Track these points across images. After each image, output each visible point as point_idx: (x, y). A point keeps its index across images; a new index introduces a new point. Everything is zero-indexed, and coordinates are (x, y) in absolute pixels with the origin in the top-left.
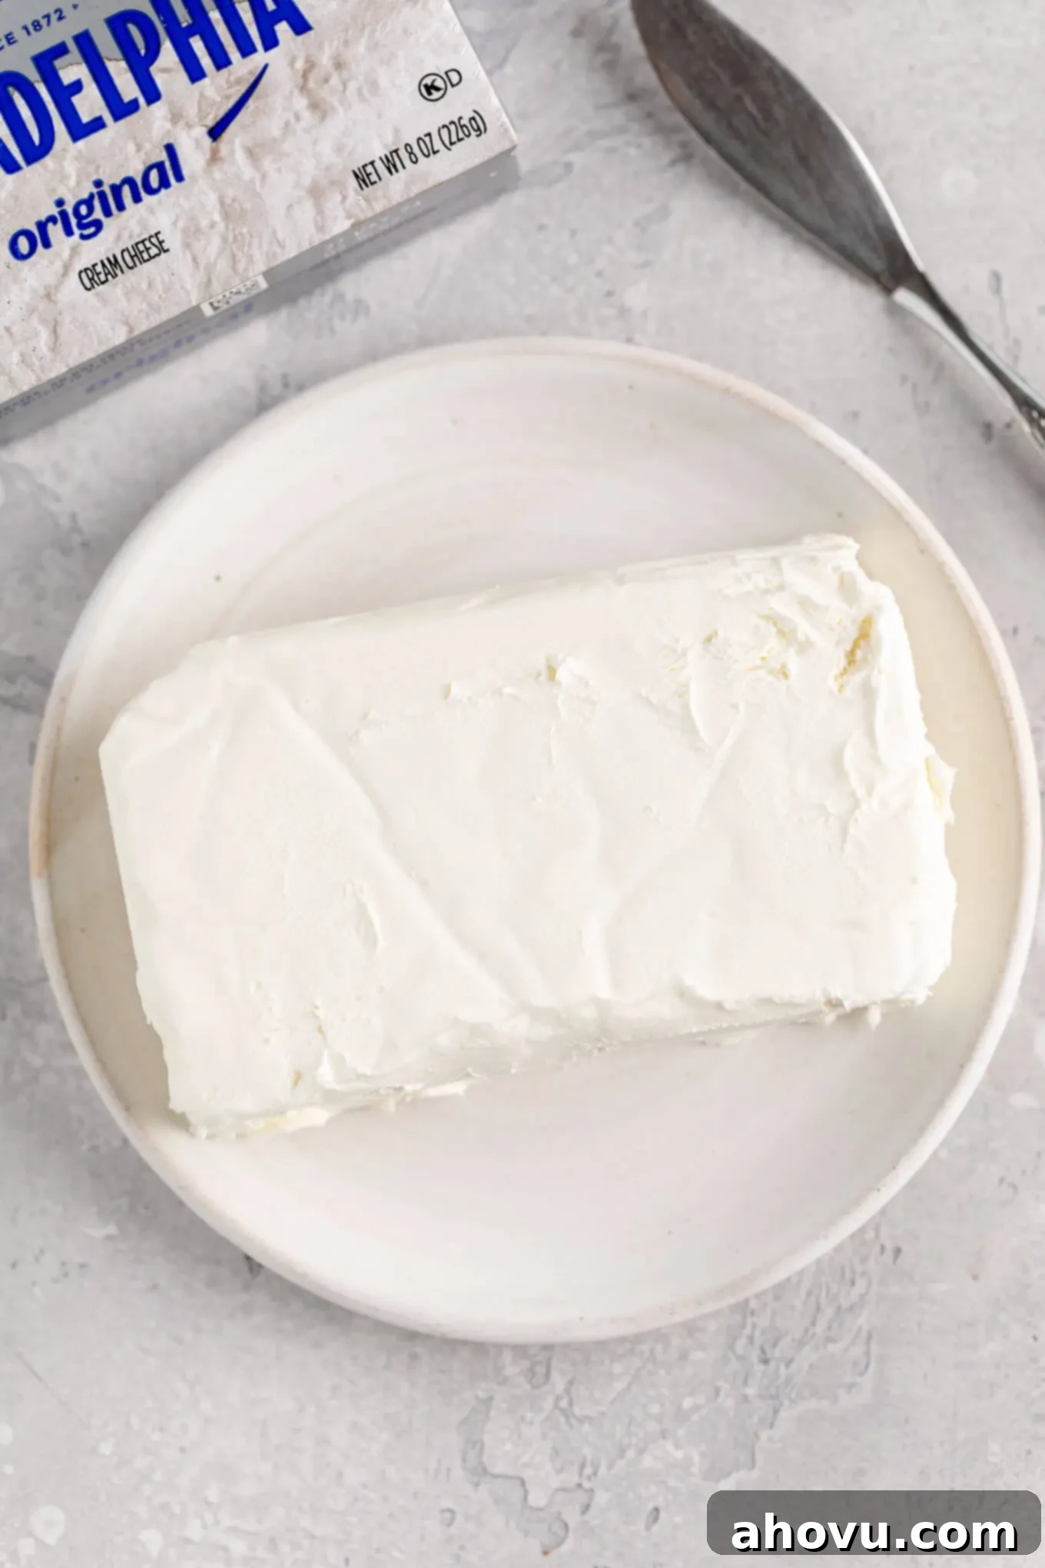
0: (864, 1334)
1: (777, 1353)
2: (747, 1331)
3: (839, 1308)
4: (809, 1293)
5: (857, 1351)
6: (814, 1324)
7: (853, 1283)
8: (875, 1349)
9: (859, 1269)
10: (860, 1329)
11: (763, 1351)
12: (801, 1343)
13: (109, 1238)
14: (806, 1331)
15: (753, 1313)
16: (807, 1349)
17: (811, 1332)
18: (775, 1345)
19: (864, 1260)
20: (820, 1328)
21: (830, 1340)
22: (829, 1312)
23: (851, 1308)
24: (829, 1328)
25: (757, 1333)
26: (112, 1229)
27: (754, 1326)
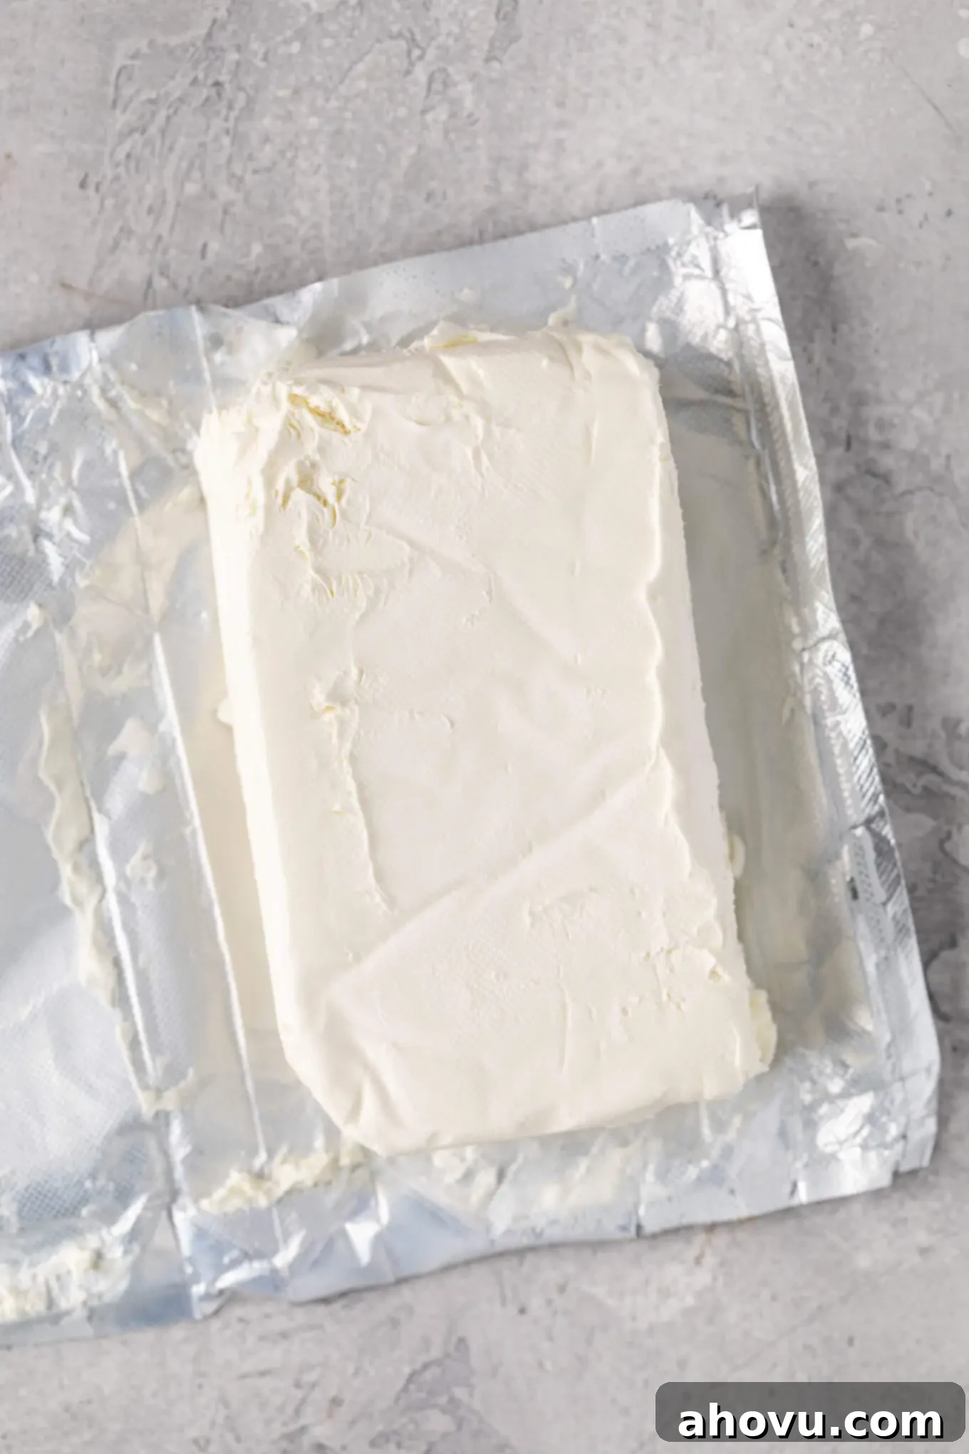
0: (120, 104)
1: (205, 93)
2: (233, 114)
3: (143, 132)
4: (171, 149)
5: (127, 91)
6: (168, 118)
7: (128, 156)
8: (110, 91)
9: (121, 170)
10: (124, 110)
11: (219, 95)
12: (181, 100)
13: (854, 235)
14: (175, 112)
15: (227, 132)
16: (177, 94)
17: (171, 111)
18: (207, 99)
19: (117, 178)
20: (163, 114)
21: (152, 102)
22: (153, 130)
23: (131, 132)
24: (153, 114)
25: (224, 112)
26: (851, 244)
27: (226, 119)
